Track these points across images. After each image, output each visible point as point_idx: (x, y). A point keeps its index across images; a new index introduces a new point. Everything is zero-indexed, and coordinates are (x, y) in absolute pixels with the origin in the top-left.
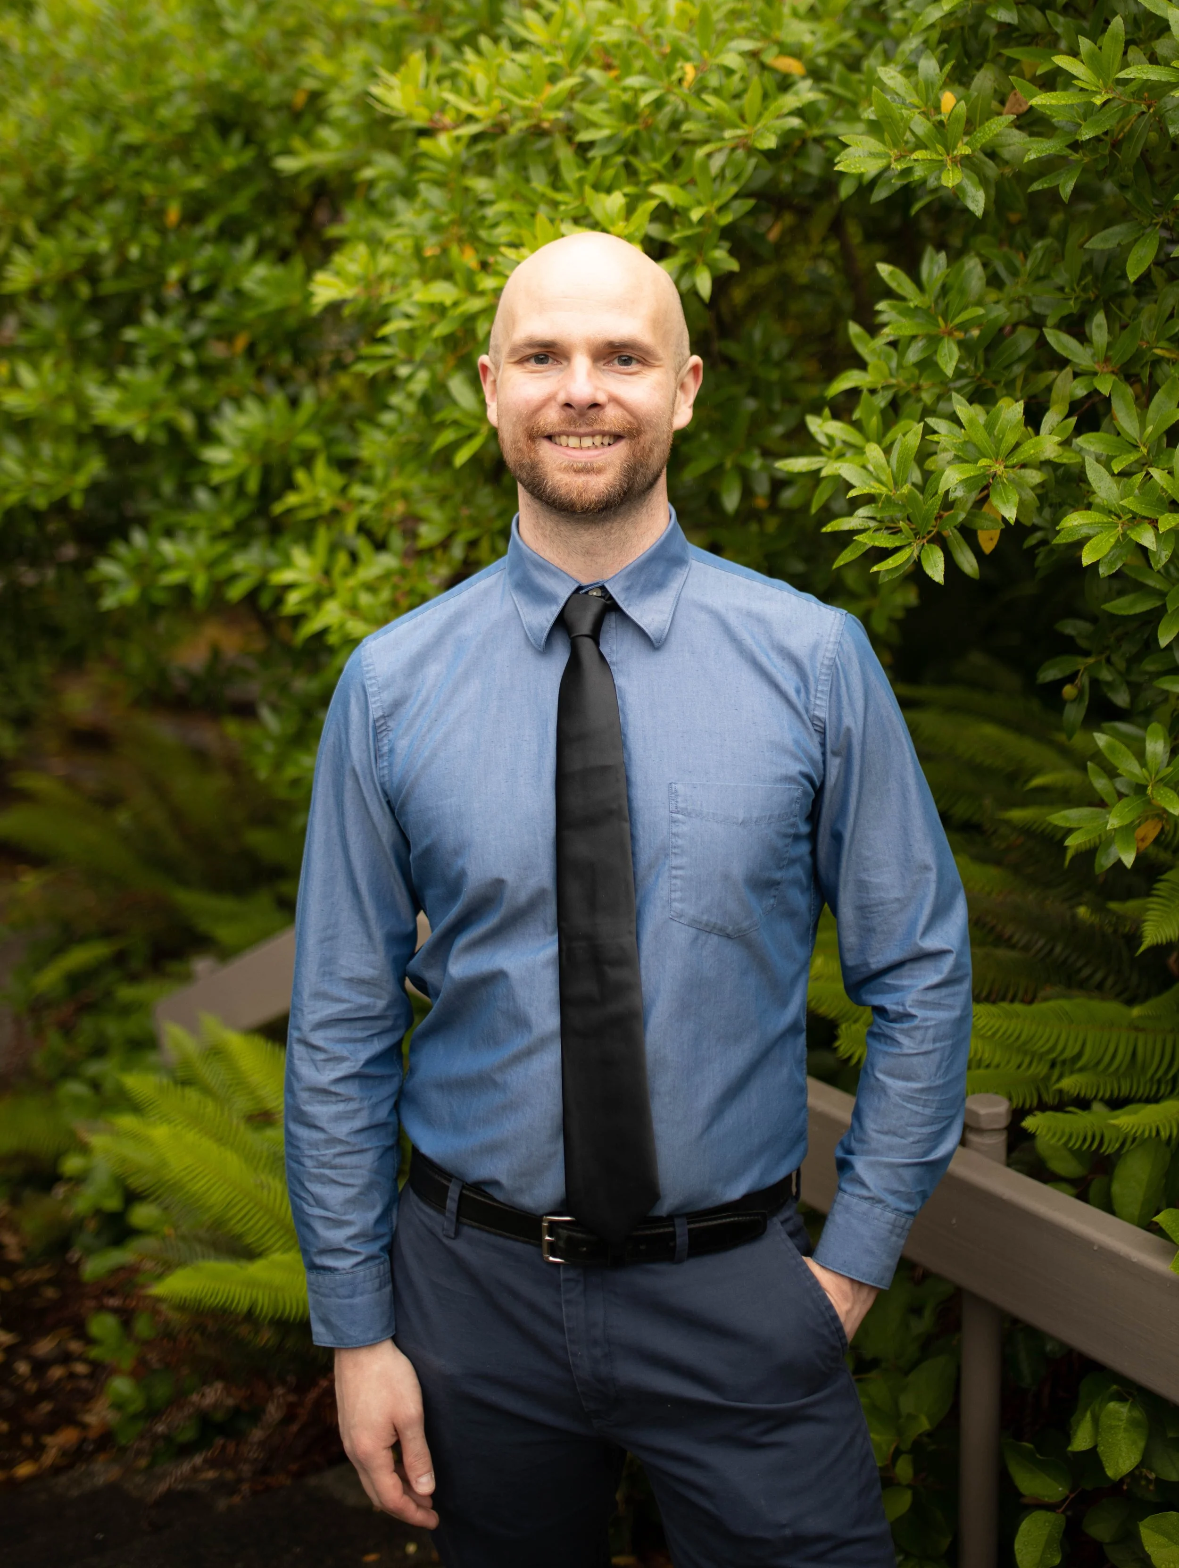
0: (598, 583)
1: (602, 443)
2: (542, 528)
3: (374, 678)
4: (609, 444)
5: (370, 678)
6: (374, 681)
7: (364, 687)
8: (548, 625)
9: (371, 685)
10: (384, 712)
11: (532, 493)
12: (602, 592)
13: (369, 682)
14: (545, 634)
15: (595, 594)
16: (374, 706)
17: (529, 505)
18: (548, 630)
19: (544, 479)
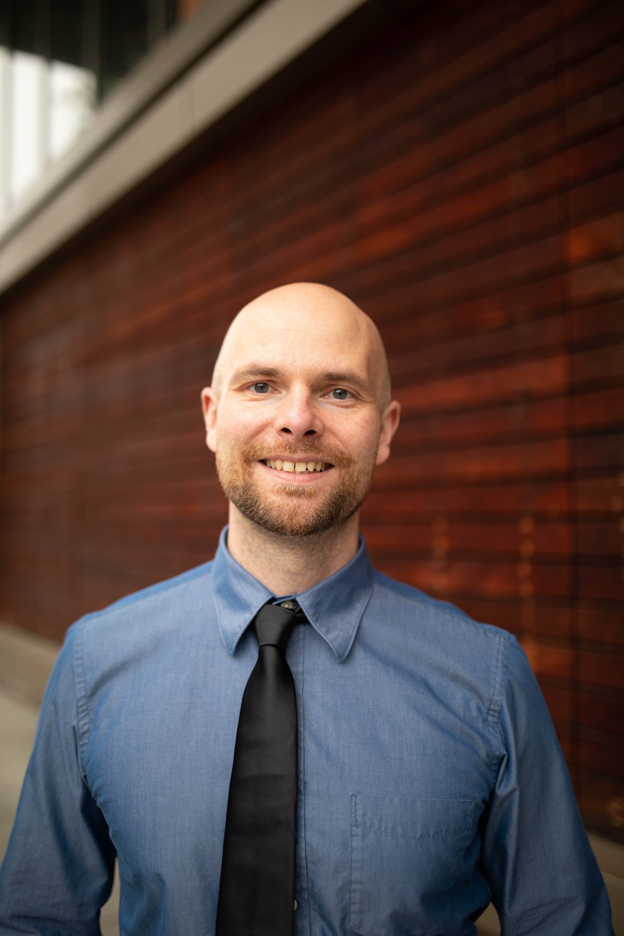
0: (290, 597)
1: (315, 470)
2: (249, 544)
3: (81, 658)
4: (321, 471)
5: (77, 659)
6: (80, 662)
7: (72, 669)
8: (240, 631)
9: (78, 666)
10: (86, 693)
11: (244, 513)
12: (294, 605)
13: (76, 662)
14: (236, 639)
15: (286, 606)
16: (79, 686)
17: (239, 522)
18: (239, 636)
19: (257, 502)
